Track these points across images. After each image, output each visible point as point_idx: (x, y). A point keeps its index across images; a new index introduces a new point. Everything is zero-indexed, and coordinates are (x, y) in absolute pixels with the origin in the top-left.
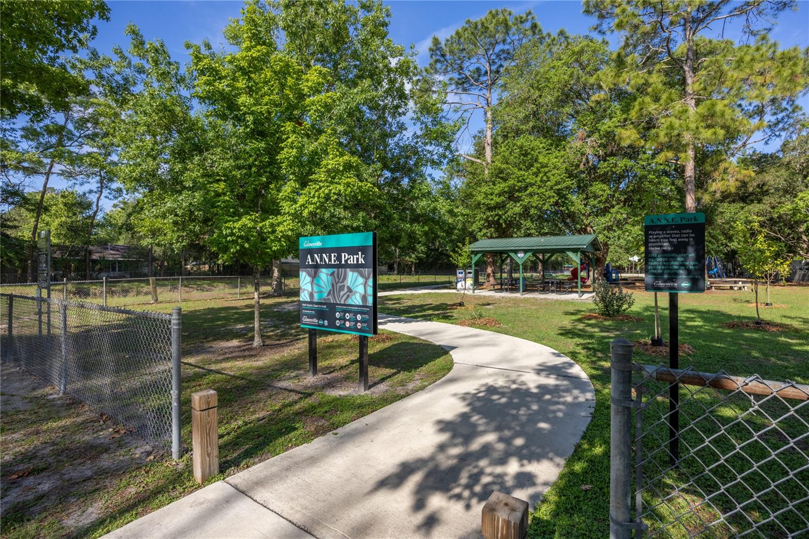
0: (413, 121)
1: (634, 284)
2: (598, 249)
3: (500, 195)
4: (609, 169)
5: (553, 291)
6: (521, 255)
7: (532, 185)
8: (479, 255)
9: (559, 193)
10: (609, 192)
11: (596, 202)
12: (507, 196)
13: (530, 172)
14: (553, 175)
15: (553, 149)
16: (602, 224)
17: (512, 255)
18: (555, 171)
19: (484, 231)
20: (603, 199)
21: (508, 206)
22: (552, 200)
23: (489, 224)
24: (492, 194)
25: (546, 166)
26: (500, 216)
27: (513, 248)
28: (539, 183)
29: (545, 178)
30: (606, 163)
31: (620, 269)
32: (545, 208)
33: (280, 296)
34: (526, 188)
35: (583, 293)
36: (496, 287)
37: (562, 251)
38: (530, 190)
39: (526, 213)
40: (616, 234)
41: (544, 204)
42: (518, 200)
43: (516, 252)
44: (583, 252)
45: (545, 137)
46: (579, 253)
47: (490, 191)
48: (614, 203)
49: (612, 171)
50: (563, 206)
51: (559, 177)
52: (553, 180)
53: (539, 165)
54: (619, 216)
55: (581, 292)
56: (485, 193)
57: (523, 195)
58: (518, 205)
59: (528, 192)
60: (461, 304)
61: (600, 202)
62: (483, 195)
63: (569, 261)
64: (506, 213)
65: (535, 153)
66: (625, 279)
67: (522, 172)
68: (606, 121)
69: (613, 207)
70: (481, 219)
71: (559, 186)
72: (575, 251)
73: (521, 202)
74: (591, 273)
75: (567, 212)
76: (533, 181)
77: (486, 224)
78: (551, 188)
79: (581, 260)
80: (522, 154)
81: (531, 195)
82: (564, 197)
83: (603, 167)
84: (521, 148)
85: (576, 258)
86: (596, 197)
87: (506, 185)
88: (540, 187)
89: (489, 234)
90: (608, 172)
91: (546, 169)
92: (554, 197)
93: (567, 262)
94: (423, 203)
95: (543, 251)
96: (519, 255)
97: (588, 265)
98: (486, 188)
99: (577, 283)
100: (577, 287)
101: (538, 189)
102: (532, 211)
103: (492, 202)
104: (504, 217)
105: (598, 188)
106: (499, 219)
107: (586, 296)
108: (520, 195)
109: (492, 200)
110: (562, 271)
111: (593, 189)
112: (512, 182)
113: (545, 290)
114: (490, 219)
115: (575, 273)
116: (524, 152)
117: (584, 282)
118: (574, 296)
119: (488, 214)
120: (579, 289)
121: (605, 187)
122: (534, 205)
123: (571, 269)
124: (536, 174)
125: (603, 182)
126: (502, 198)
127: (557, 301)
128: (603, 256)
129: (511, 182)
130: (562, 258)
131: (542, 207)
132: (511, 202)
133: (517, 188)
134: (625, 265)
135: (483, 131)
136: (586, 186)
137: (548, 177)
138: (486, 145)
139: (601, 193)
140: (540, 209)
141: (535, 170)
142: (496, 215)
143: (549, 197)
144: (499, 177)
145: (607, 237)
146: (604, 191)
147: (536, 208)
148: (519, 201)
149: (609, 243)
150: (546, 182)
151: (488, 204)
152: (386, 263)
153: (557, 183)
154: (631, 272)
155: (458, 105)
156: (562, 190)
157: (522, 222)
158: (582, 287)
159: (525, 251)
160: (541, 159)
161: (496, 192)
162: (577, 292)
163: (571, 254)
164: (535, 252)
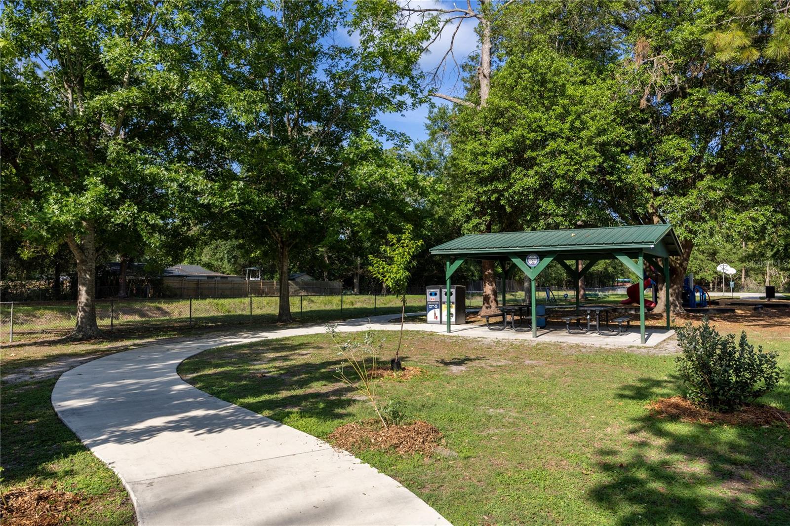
0: (347, 29)
1: (733, 311)
2: (675, 253)
3: (498, 155)
4: (692, 109)
5: (593, 329)
6: (533, 262)
7: (554, 136)
8: (458, 263)
9: (603, 148)
10: (693, 152)
11: (669, 170)
12: (510, 156)
13: (551, 113)
14: (592, 119)
15: (593, 76)
16: (683, 208)
17: (517, 261)
18: (596, 111)
19: (475, 221)
20: (683, 164)
21: (513, 175)
22: (592, 163)
23: (482, 208)
24: (484, 154)
25: (581, 102)
26: (501, 193)
27: (518, 250)
28: (567, 133)
29: (577, 124)
30: (686, 101)
31: (703, 285)
32: (579, 177)
33: (85, 339)
34: (543, 143)
35: (651, 329)
36: (492, 320)
37: (610, 254)
38: (552, 145)
39: (545, 188)
40: (707, 226)
41: (578, 171)
42: (530, 163)
43: (524, 256)
44: (649, 257)
45: (578, 56)
46: (641, 259)
47: (480, 149)
48: (703, 171)
49: (696, 113)
50: (611, 174)
51: (602, 122)
52: (593, 127)
53: (566, 102)
54: (712, 195)
55: (647, 328)
56: (473, 153)
57: (539, 154)
58: (531, 172)
59: (548, 149)
60: (396, 364)
61: (676, 170)
62: (469, 156)
63: (624, 272)
64: (510, 187)
65: (560, 80)
66: (714, 302)
67: (537, 115)
68: (686, 25)
69: (701, 177)
70: (470, 200)
71: (605, 138)
72: (633, 254)
73: (536, 168)
74: (662, 294)
75: (618, 184)
76: (557, 130)
77: (477, 209)
78: (590, 142)
79: (645, 271)
80: (536, 82)
81: (553, 154)
82: (613, 158)
83: (681, 108)
84: (533, 69)
85: (635, 268)
86: (668, 160)
87: (509, 137)
88: (569, 139)
89: (483, 227)
90: (689, 115)
91: (580, 108)
92: (594, 157)
93: (622, 274)
94: (363, 170)
95: (577, 255)
96: (530, 262)
97: (656, 280)
98: (476, 144)
99: (637, 309)
100: (637, 318)
101: (566, 144)
102: (557, 184)
103: (486, 167)
104: (506, 194)
105: (671, 144)
106: (498, 199)
107: (656, 338)
108: (534, 154)
109: (484, 163)
110: (613, 288)
111: (664, 147)
112: (520, 132)
113: (579, 326)
114: (483, 198)
115: (633, 292)
116: (539, 78)
117: (651, 309)
118: (632, 339)
119: (480, 190)
120: (642, 323)
121: (685, 143)
122: (560, 172)
123: (629, 285)
124: (562, 118)
125: (681, 135)
126: (503, 160)
127: (599, 351)
128: (681, 265)
129: (518, 132)
130: (614, 268)
131: (573, 177)
132: (519, 169)
133: (528, 142)
134: (710, 279)
135: (478, 55)
136: (651, 143)
137: (583, 123)
138: (481, 77)
139: (677, 154)
140: (571, 181)
141: (559, 110)
142: (495, 191)
143: (587, 158)
144: (498, 125)
145: (690, 232)
146: (684, 150)
147: (563, 177)
148: (532, 167)
149: (695, 241)
150: (580, 130)
151: (479, 172)
152: (341, 277)
153: (601, 132)
154: (721, 290)
155: (435, 13)
156: (608, 144)
157: (540, 202)
158: (646, 319)
159: (541, 255)
160: (570, 90)
161: (492, 149)
162: (637, 329)
163: (624, 260)
164: (560, 256)
